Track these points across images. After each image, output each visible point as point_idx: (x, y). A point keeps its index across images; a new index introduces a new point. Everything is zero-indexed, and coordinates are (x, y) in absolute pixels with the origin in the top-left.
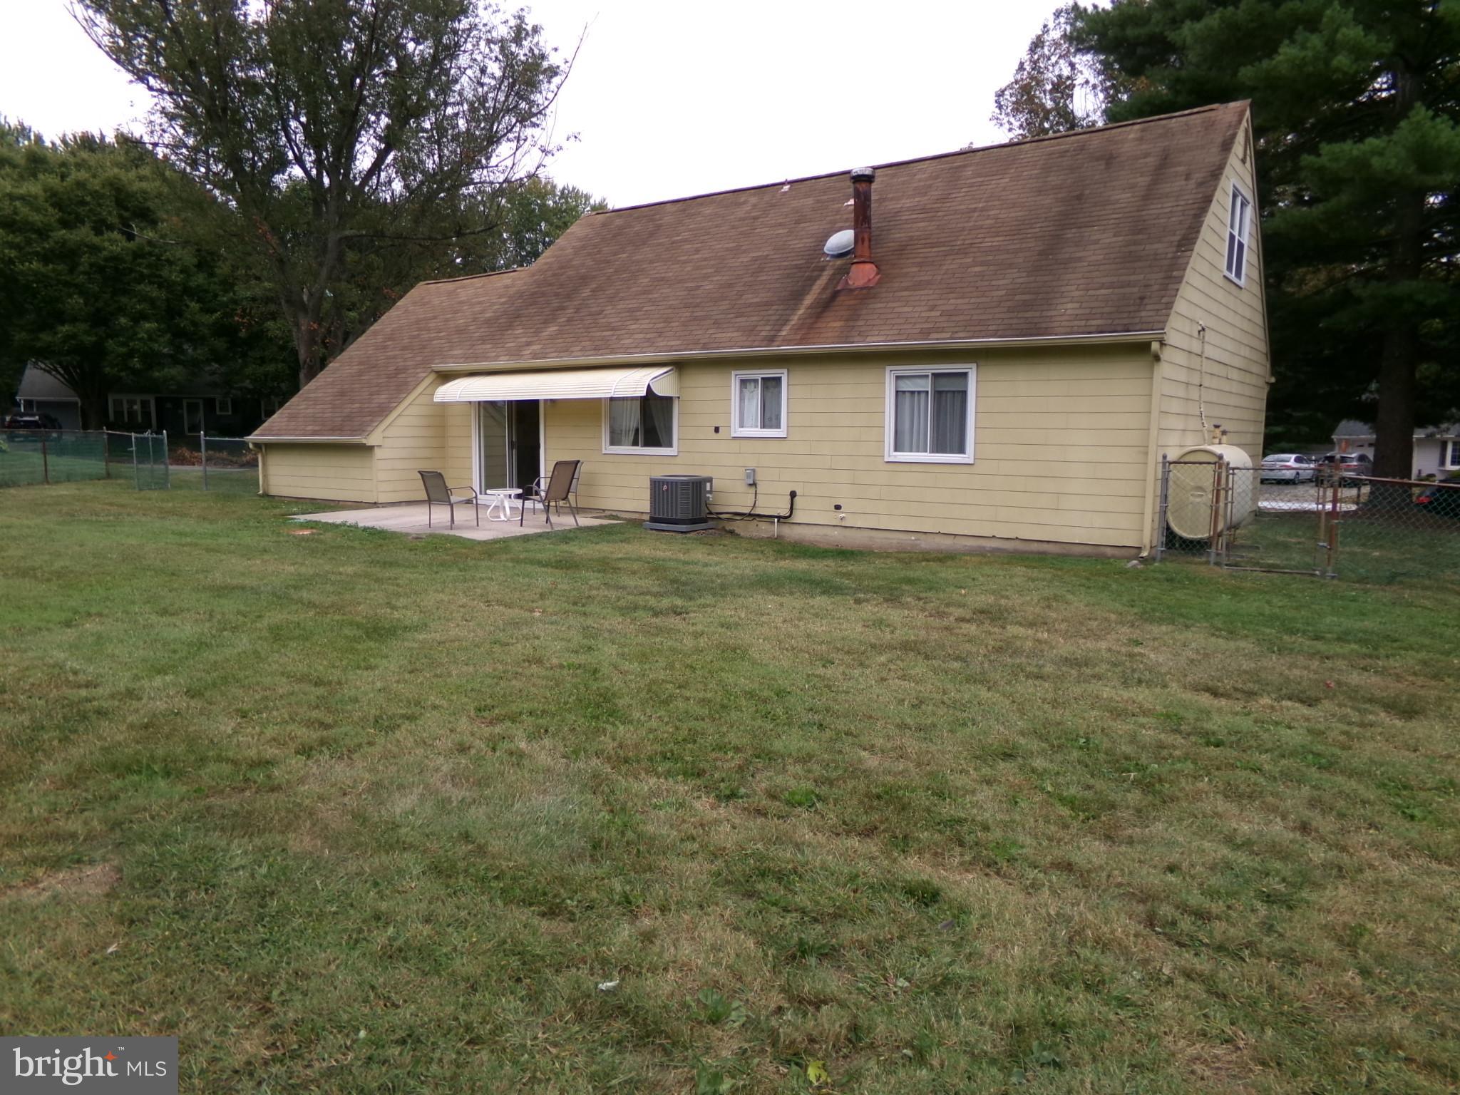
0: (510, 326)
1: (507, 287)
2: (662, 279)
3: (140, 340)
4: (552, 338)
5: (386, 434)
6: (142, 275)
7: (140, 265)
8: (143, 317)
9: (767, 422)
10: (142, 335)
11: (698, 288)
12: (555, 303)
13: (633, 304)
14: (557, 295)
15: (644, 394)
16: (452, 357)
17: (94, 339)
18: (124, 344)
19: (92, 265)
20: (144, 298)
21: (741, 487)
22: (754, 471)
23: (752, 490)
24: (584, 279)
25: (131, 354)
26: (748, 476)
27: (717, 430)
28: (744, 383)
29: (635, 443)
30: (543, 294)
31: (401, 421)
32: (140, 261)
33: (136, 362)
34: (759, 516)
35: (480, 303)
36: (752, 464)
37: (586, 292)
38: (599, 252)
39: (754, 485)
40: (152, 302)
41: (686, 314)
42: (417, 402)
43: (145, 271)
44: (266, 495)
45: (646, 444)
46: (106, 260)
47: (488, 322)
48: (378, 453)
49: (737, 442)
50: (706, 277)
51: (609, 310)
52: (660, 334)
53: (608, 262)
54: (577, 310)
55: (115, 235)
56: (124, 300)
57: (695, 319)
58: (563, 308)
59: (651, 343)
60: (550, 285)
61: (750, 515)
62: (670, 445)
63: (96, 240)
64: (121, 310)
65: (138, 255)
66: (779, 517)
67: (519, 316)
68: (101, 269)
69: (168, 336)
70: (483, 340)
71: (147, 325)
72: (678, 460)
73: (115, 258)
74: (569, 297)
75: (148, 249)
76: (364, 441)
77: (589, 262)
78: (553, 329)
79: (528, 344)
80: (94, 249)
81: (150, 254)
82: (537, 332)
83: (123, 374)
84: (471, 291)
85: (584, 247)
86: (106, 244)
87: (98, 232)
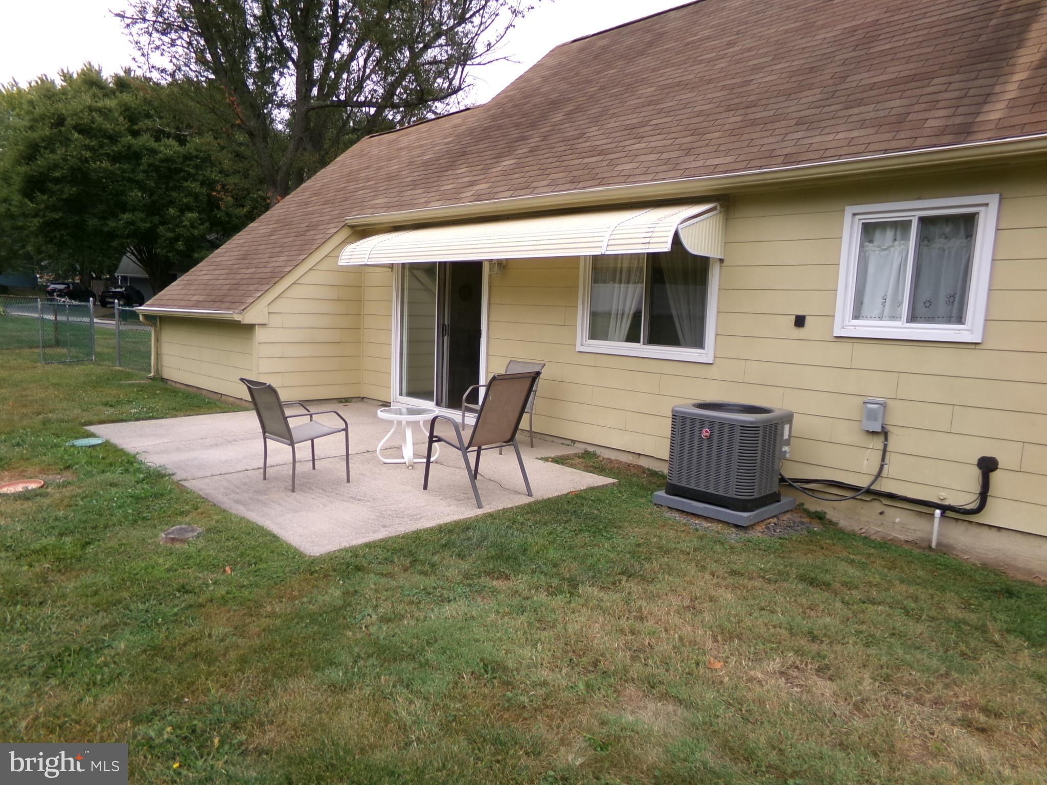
0: (452, 165)
1: (455, 126)
2: (678, 84)
3: (184, 226)
4: (506, 173)
5: (273, 308)
6: (189, 174)
7: (188, 166)
8: (189, 208)
9: (921, 310)
10: (186, 223)
11: (748, 83)
12: (515, 134)
13: (633, 120)
14: (517, 125)
15: (666, 247)
16: (373, 207)
17: (148, 225)
18: (173, 230)
19: (150, 165)
20: (190, 194)
21: (848, 433)
22: (884, 405)
23: (878, 443)
24: (555, 105)
25: (177, 239)
26: (871, 415)
27: (800, 321)
28: (869, 230)
29: (633, 337)
30: (499, 127)
31: (297, 291)
32: (188, 162)
33: (180, 245)
34: (891, 496)
35: (421, 146)
36: (878, 389)
37: (558, 116)
38: (577, 74)
39: (884, 433)
40: (196, 196)
41: (735, 119)
42: (323, 266)
43: (191, 170)
44: (160, 379)
45: (654, 339)
46: (162, 161)
47: (425, 164)
48: (260, 335)
49: (847, 346)
50: (757, 69)
51: (593, 131)
52: (688, 152)
53: (589, 82)
54: (545, 138)
55: (171, 142)
56: (174, 194)
57: (754, 123)
58: (523, 139)
59: (673, 166)
60: (510, 116)
61: (869, 491)
62: (699, 343)
63: (154, 145)
64: (171, 203)
65: (187, 158)
66: (945, 509)
67: (464, 154)
68: (157, 169)
69: (207, 224)
70: (414, 185)
71: (190, 215)
72: (713, 372)
73: (167, 160)
74: (533, 125)
75: (195, 153)
76: (237, 317)
77: (563, 86)
78: (508, 163)
79: (472, 184)
80: (153, 152)
81: (197, 157)
82: (486, 169)
83: (170, 254)
84: (413, 137)
85: (555, 74)
86: (162, 148)
87: (157, 139)
